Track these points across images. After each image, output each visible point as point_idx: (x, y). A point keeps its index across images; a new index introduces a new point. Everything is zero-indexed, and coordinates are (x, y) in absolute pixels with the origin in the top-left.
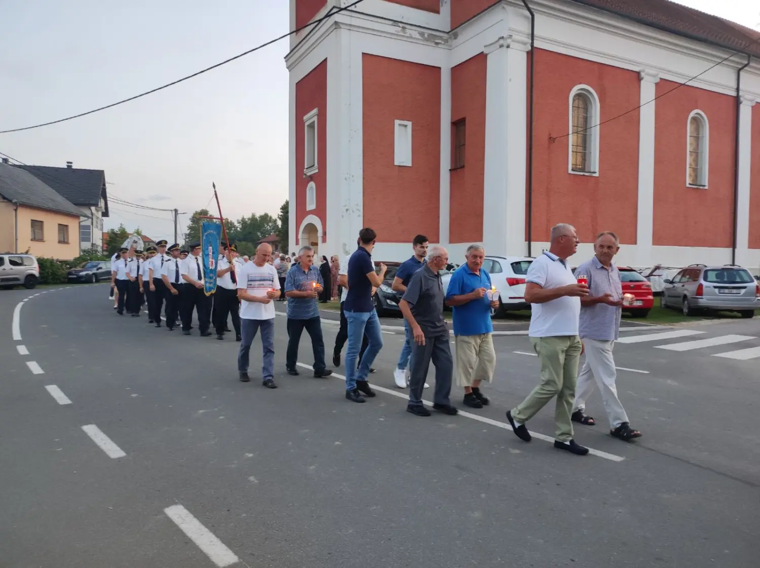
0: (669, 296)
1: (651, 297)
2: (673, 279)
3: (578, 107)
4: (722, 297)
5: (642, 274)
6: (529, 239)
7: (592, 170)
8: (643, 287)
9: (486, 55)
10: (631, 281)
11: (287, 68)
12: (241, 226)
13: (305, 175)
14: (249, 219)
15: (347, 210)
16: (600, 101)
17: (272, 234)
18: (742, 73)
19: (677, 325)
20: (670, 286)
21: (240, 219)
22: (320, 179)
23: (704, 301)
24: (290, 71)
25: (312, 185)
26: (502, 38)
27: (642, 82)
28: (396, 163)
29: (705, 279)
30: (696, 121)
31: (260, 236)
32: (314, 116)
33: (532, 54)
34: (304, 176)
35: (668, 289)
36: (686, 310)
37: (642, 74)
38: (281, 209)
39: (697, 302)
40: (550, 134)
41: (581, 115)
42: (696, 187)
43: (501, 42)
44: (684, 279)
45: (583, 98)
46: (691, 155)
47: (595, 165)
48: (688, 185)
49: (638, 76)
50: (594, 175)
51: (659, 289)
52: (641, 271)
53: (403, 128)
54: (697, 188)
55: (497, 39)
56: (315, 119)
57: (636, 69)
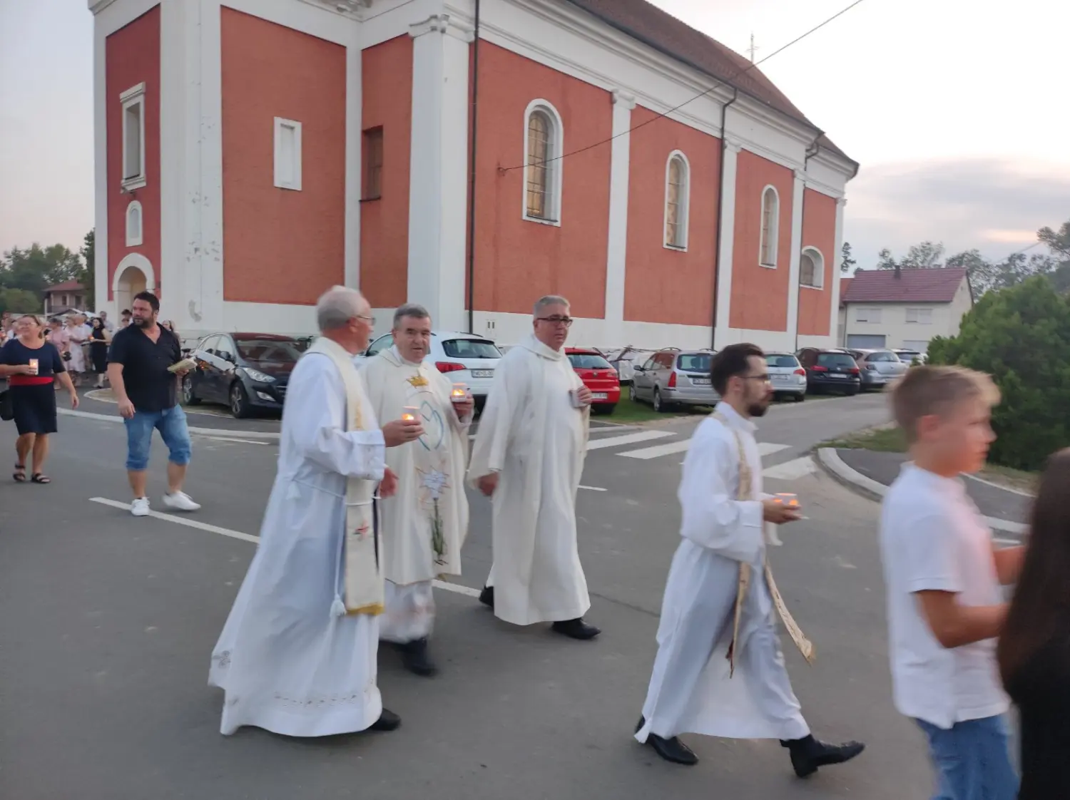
0: (639, 387)
1: (617, 389)
2: (645, 365)
3: (536, 130)
4: (697, 388)
5: (609, 359)
6: (470, 306)
7: (553, 218)
8: (609, 376)
9: (412, 39)
10: (594, 368)
11: (91, 9)
12: (11, 263)
13: (124, 188)
14: (27, 252)
15: (196, 250)
16: (564, 125)
17: (70, 278)
18: (727, 110)
19: (645, 424)
20: (641, 373)
21: (10, 250)
22: (150, 197)
23: (677, 394)
24: (95, 15)
25: (135, 206)
26: (435, 17)
27: (615, 106)
28: (278, 183)
29: (679, 367)
30: (676, 163)
31: (49, 281)
32: (140, 94)
33: (476, 47)
34: (122, 191)
35: (638, 377)
36: (657, 405)
37: (616, 96)
38: (86, 239)
39: (670, 395)
40: (499, 164)
41: (540, 140)
42: (674, 248)
43: (434, 23)
44: (657, 366)
45: (541, 117)
46: (669, 207)
47: (556, 211)
48: (665, 246)
49: (610, 98)
50: (555, 224)
51: (628, 377)
52: (609, 354)
53: (288, 131)
54: (675, 251)
55: (428, 17)
56: (141, 99)
57: (609, 88)
